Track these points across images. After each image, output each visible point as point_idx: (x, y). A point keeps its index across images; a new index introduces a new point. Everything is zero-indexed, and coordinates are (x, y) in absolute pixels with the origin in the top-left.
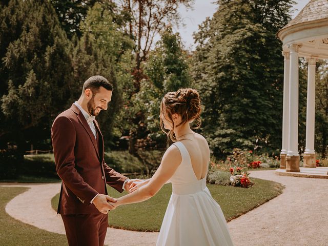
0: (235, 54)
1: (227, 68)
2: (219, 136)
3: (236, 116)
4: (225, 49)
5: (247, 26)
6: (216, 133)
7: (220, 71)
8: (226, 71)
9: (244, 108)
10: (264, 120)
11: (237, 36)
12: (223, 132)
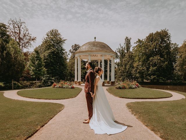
0: (49, 55)
1: (47, 59)
2: (45, 77)
3: (50, 72)
4: (46, 54)
5: (52, 49)
6: (44, 76)
7: (45, 60)
8: (47, 60)
9: (52, 70)
10: (57, 73)
11: (49, 51)
12: (46, 76)
